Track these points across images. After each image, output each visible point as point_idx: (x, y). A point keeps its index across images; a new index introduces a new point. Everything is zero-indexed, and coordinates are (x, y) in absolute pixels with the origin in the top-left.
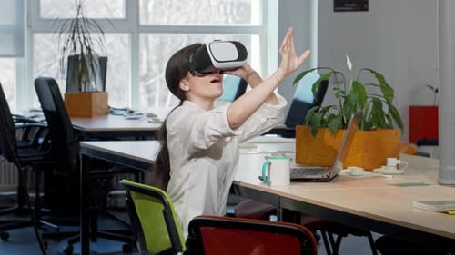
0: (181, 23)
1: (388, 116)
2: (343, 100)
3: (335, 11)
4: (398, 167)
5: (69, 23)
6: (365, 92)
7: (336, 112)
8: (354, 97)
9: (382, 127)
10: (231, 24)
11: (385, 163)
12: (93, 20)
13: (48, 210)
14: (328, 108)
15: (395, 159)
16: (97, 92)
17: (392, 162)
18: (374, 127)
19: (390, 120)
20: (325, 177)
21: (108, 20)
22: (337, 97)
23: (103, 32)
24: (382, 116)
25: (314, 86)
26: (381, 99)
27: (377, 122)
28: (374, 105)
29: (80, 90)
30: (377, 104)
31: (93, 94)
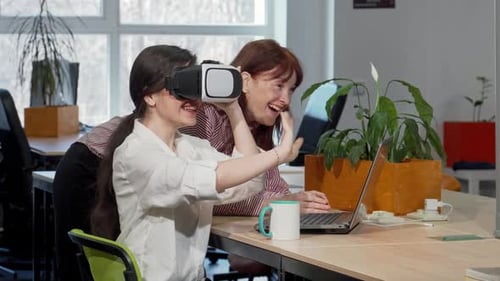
0: (182, 21)
1: (425, 142)
2: (366, 121)
3: (355, 7)
4: (439, 210)
5: (31, 22)
6: (395, 111)
7: (357, 137)
8: (381, 119)
9: (418, 158)
10: (235, 23)
11: (422, 206)
12: (59, 18)
13: (7, 250)
14: (346, 132)
15: (436, 200)
16: (66, 105)
17: (432, 204)
18: (407, 157)
19: (428, 148)
20: (343, 227)
21: (78, 18)
22: (359, 118)
23: (71, 33)
24: (418, 143)
25: (328, 103)
26: (417, 120)
27: (411, 150)
28: (407, 127)
29: (45, 103)
30: (411, 126)
31: (59, 109)
